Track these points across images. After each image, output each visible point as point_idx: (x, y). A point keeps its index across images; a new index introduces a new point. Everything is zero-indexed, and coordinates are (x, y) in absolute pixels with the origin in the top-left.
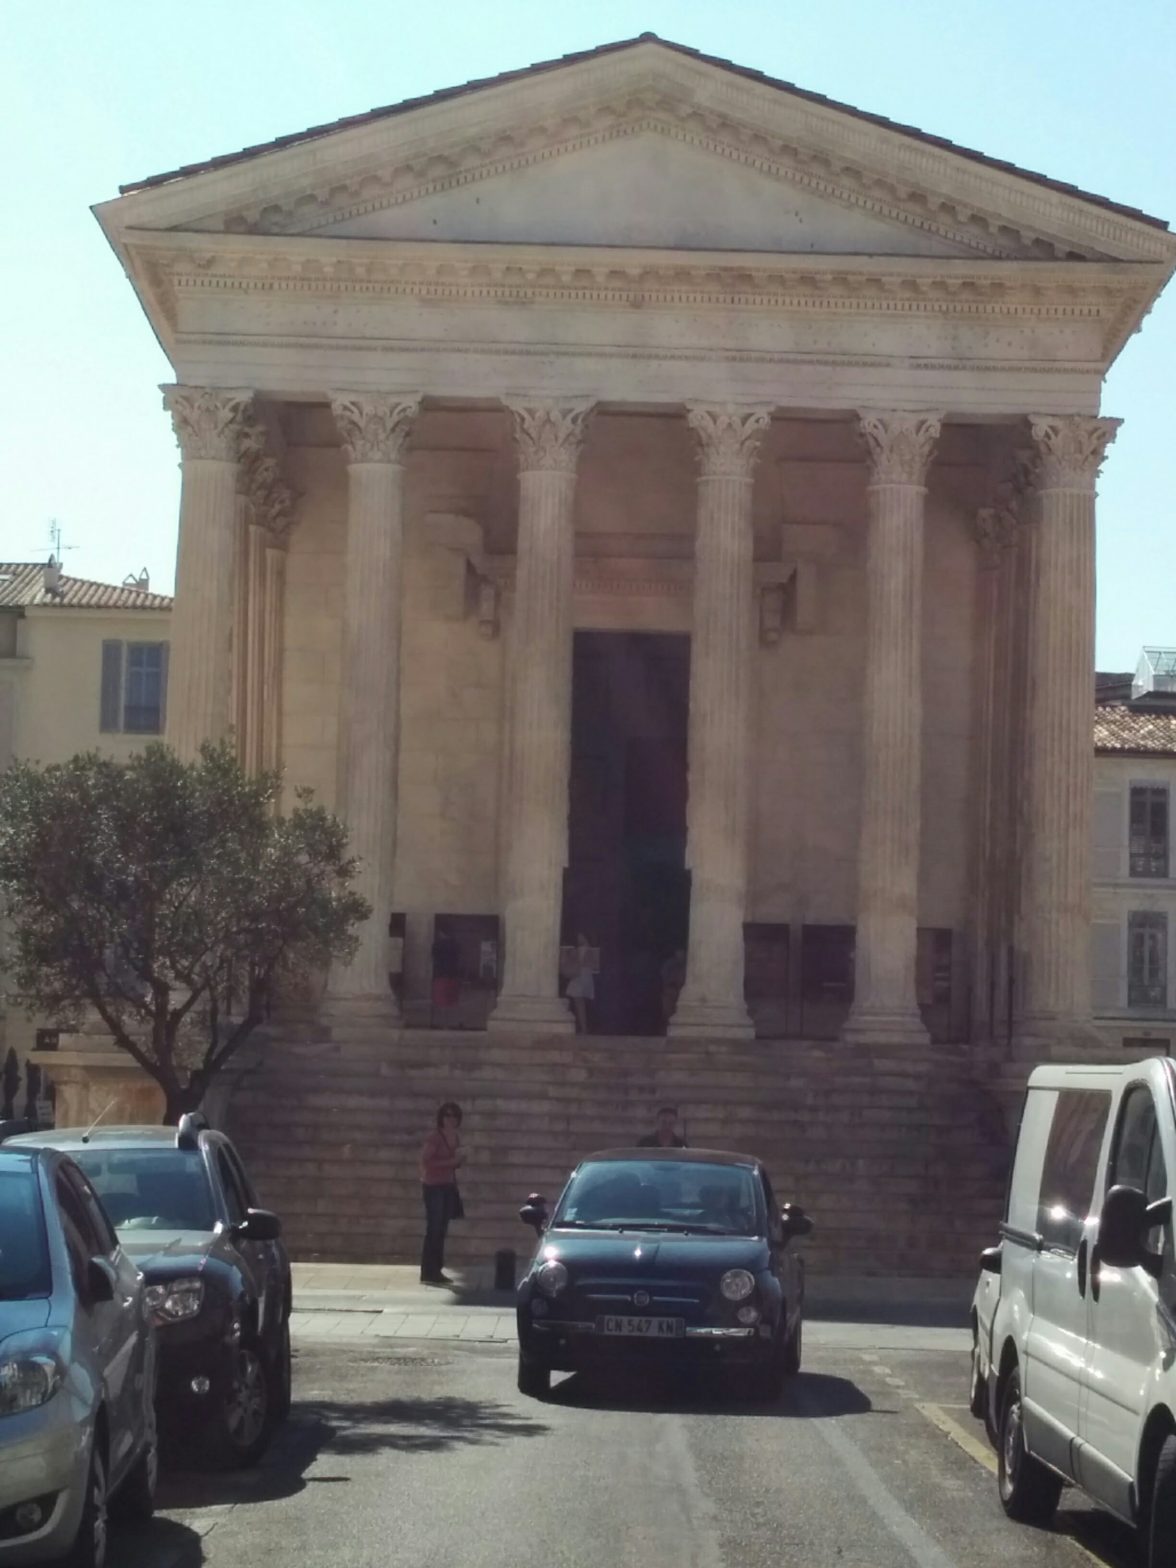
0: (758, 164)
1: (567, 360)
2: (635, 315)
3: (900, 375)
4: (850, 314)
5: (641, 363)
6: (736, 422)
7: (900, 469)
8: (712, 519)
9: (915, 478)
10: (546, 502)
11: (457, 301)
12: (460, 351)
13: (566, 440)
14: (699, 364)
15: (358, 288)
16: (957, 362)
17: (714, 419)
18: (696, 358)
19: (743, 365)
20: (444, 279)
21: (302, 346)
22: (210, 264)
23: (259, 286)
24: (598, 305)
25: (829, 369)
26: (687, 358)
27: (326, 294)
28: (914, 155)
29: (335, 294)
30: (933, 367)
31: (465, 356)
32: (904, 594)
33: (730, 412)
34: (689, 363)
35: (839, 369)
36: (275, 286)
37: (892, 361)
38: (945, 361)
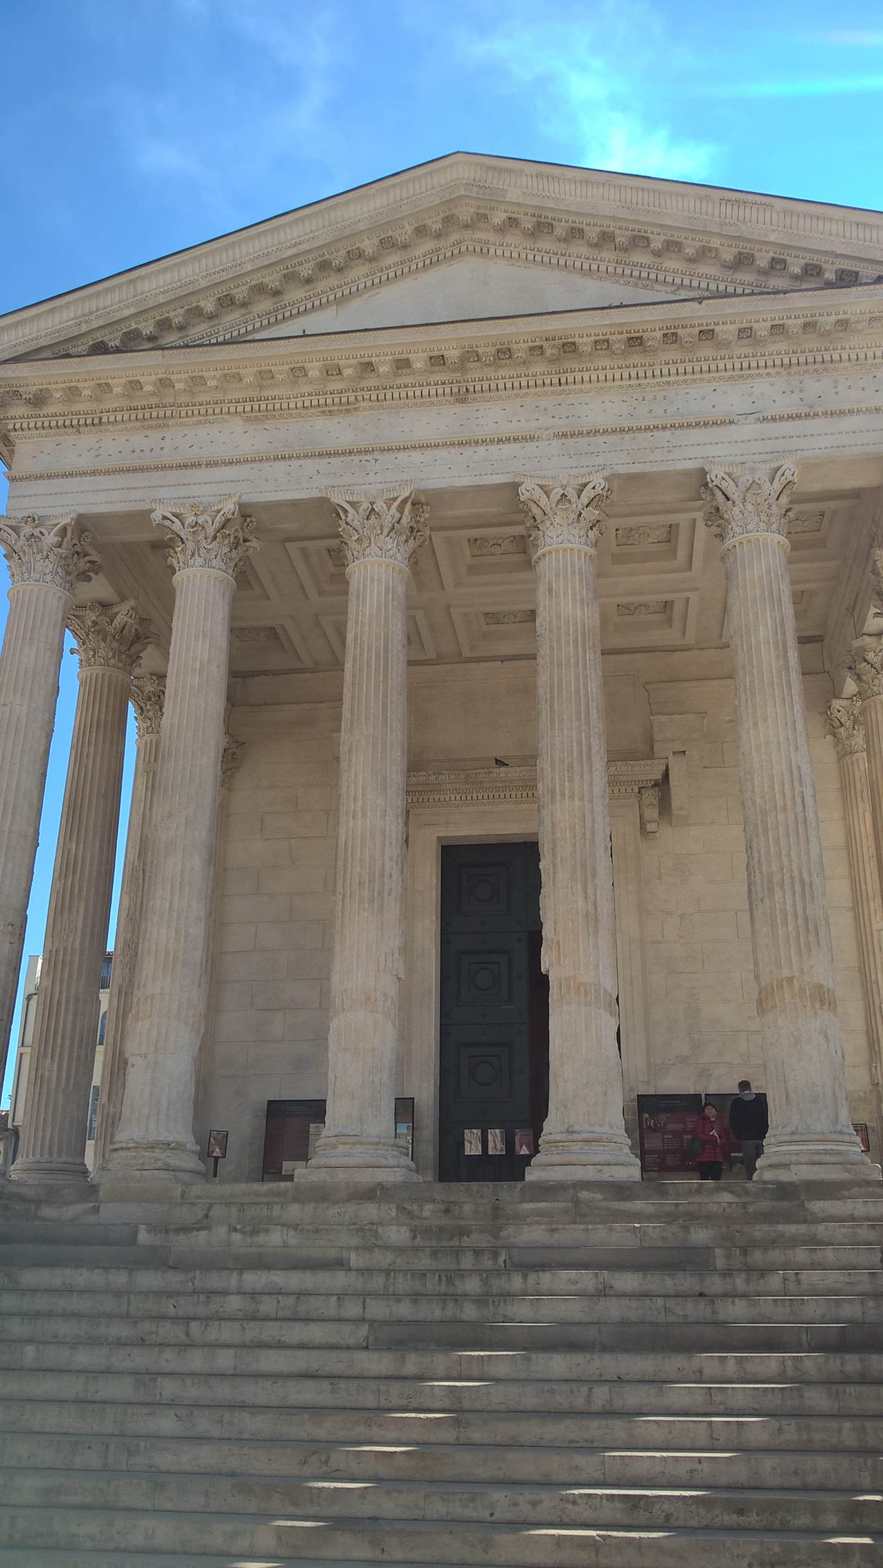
0: (577, 265)
1: (390, 456)
2: (460, 409)
3: (746, 430)
4: (685, 381)
5: (468, 451)
6: (571, 494)
7: (756, 519)
8: (550, 591)
9: (774, 527)
10: (372, 591)
11: (281, 416)
12: (284, 458)
13: (393, 528)
14: (530, 446)
15: (183, 414)
16: (807, 410)
17: (547, 494)
18: (524, 439)
19: (574, 440)
20: (266, 393)
21: (128, 471)
22: (39, 400)
23: (89, 421)
24: (423, 404)
25: (667, 434)
26: (515, 440)
27: (154, 423)
28: (736, 207)
29: (163, 422)
30: (781, 418)
31: (288, 462)
32: (776, 643)
33: (565, 482)
34: (518, 445)
35: (678, 432)
36: (104, 420)
37: (736, 418)
38: (794, 411)
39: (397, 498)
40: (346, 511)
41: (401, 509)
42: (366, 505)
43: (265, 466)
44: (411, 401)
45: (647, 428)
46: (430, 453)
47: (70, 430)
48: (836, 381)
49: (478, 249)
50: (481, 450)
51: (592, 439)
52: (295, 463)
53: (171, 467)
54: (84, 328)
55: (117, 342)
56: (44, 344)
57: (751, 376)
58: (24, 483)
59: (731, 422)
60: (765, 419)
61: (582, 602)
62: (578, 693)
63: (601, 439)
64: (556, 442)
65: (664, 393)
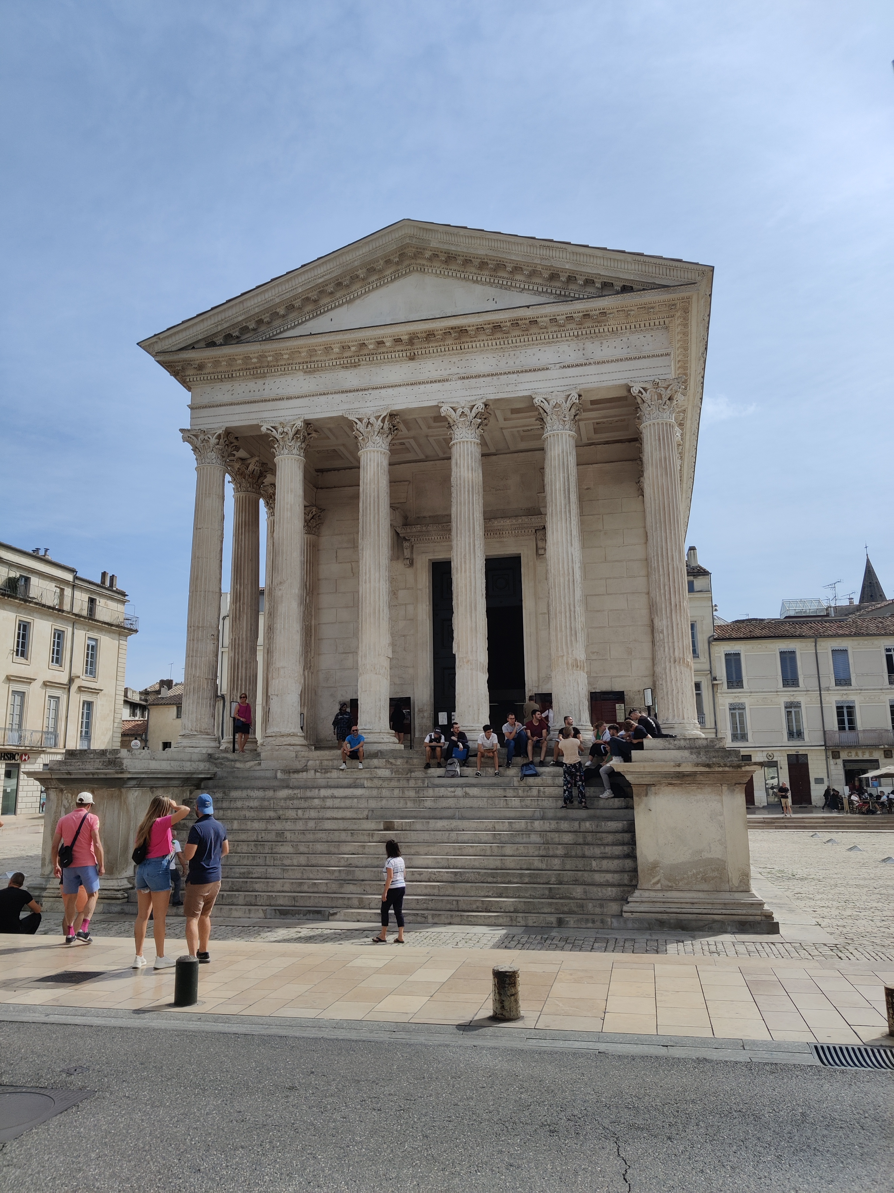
0: (471, 277)
1: (378, 391)
2: (412, 364)
3: (554, 373)
4: (525, 345)
5: (415, 388)
6: (467, 410)
7: (558, 423)
8: (457, 463)
9: (567, 427)
10: (370, 465)
11: (322, 370)
12: (325, 394)
13: (379, 432)
14: (446, 383)
15: (273, 371)
16: (586, 361)
17: (455, 411)
18: (444, 381)
19: (469, 380)
20: (314, 359)
21: (248, 403)
22: (201, 367)
23: (227, 376)
24: (392, 362)
25: (515, 376)
26: (439, 381)
27: (259, 376)
28: (548, 250)
29: (263, 376)
30: (573, 366)
31: (327, 396)
32: (564, 490)
33: (463, 405)
34: (441, 384)
35: (521, 375)
36: (234, 375)
37: (549, 366)
38: (579, 362)
39: (380, 416)
40: (357, 424)
41: (383, 421)
42: (365, 420)
43: (315, 398)
44: (386, 360)
45: (505, 373)
46: (396, 389)
47: (217, 381)
48: (601, 343)
49: (419, 269)
50: (422, 387)
51: (477, 380)
52: (330, 396)
53: (269, 401)
54: (220, 328)
55: (237, 334)
56: (200, 338)
57: (558, 341)
58: (197, 410)
59: (547, 369)
60: (564, 367)
61: (472, 470)
62: (469, 518)
63: (482, 379)
64: (460, 382)
65: (514, 352)
